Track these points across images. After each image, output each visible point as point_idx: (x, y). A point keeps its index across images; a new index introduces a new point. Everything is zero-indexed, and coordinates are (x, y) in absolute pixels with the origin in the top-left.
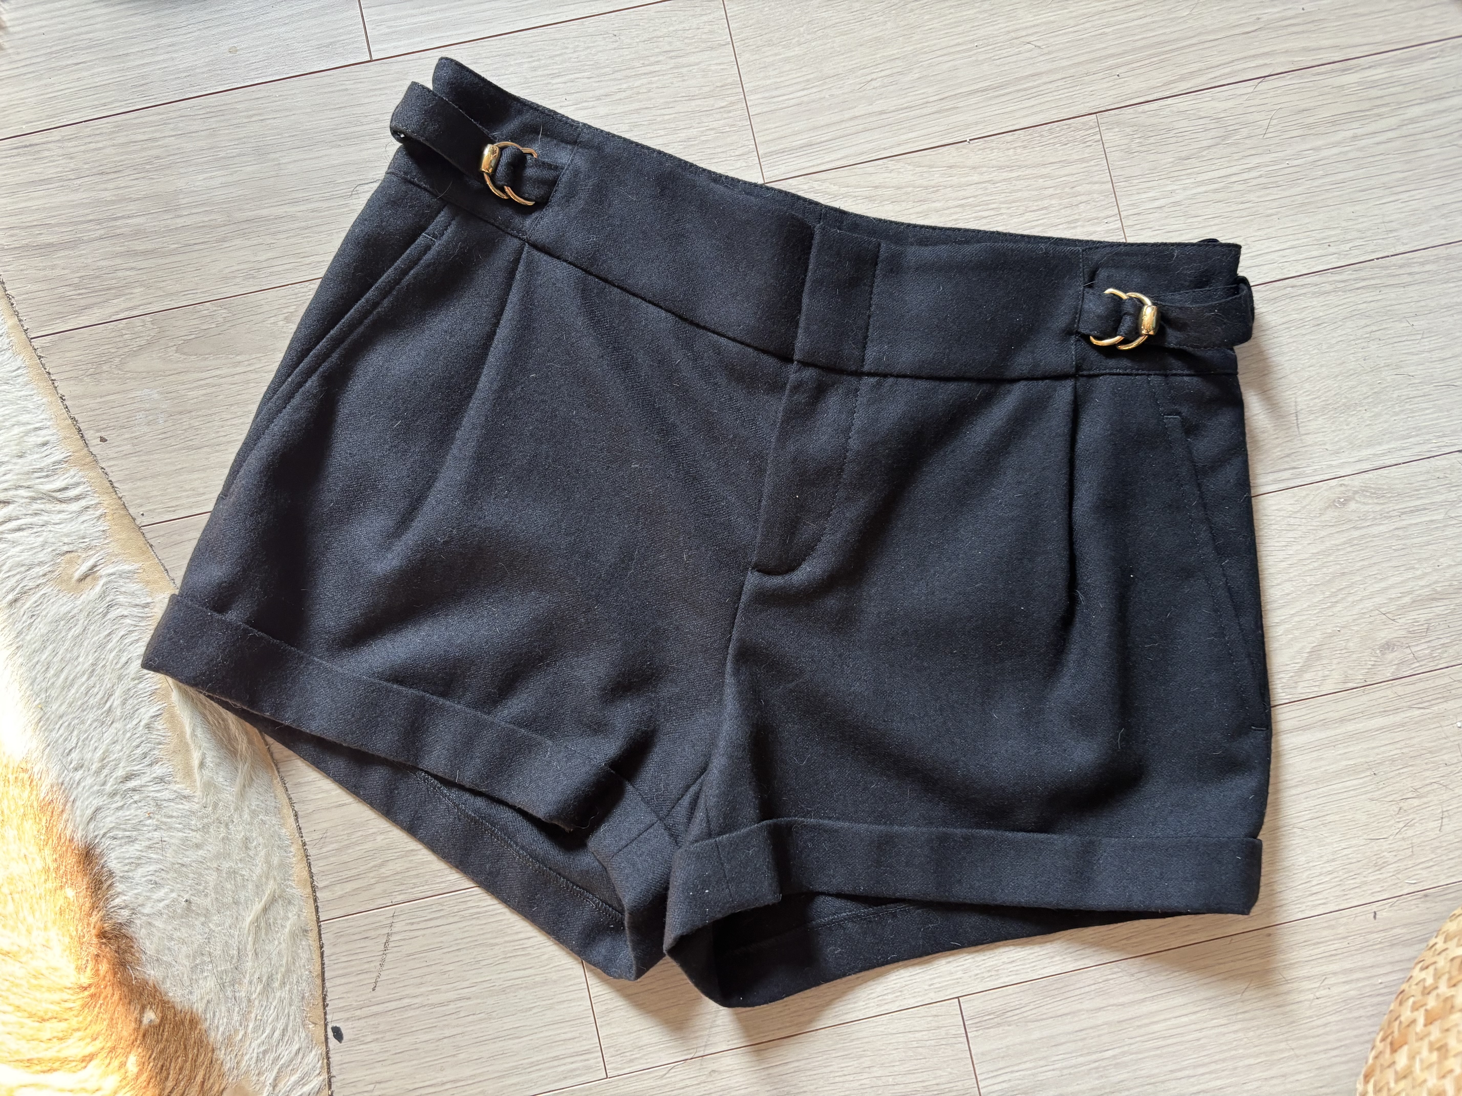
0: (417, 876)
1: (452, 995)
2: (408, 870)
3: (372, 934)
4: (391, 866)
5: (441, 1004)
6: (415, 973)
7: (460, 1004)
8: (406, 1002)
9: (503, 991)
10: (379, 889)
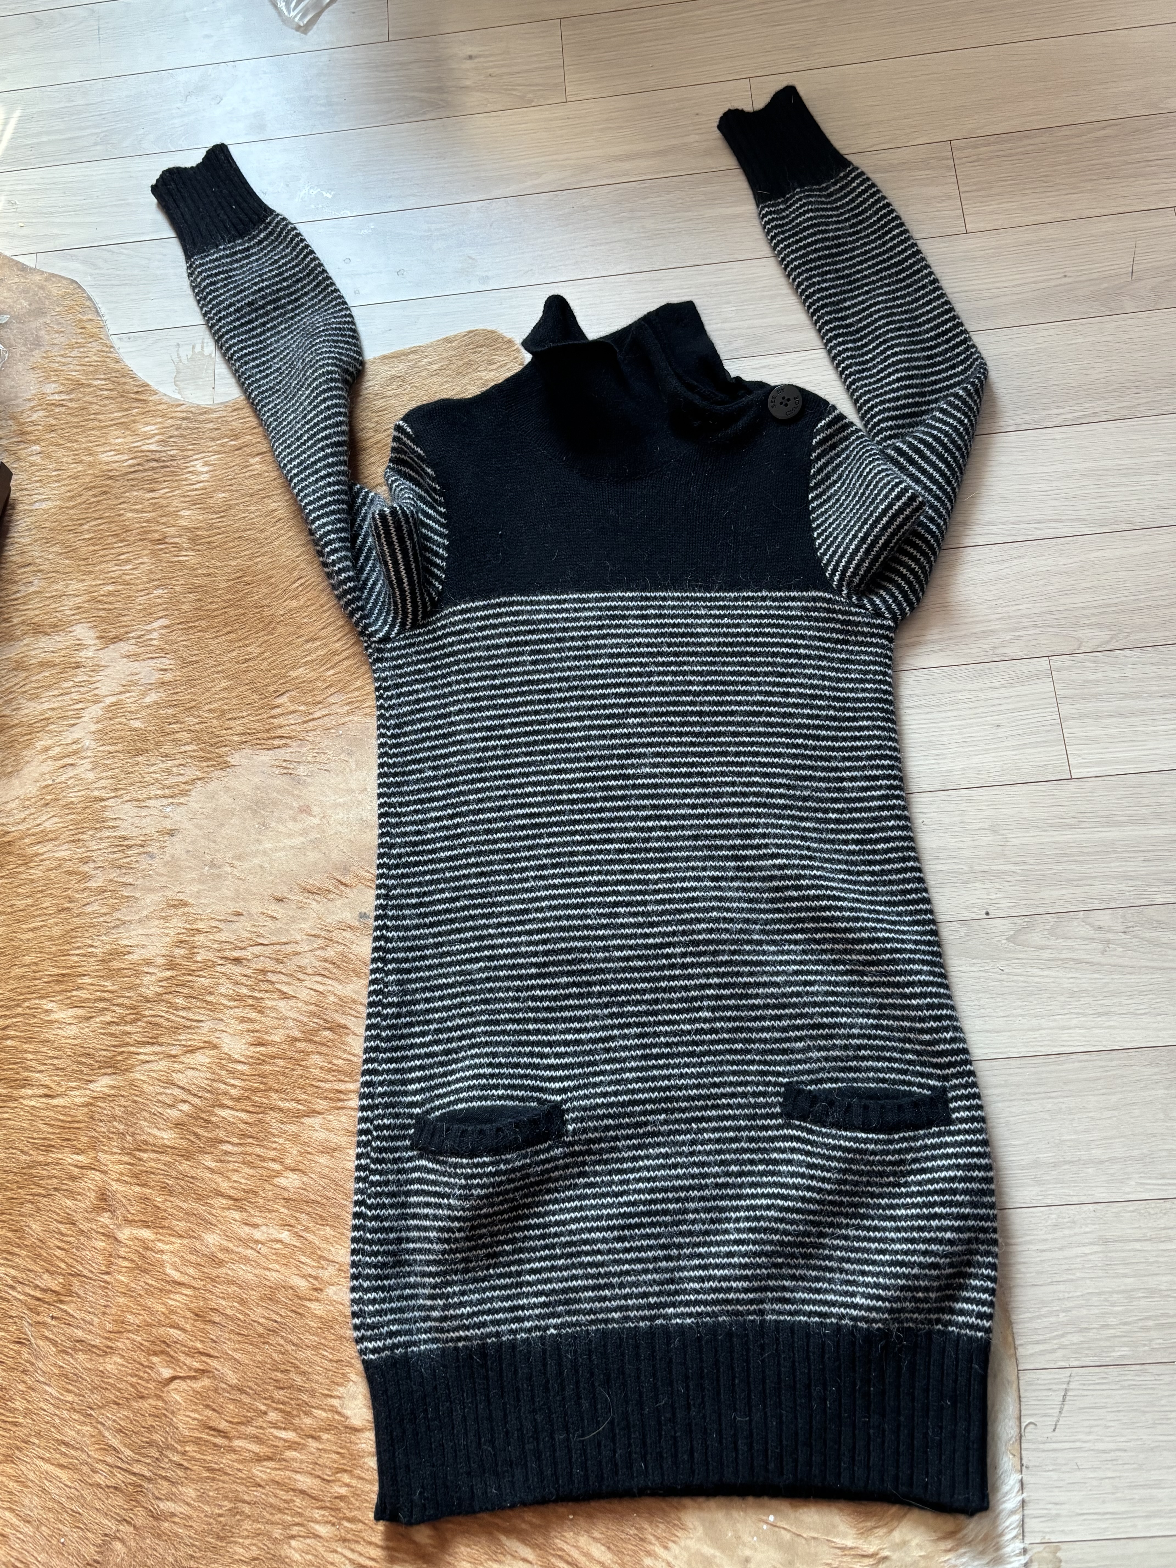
0: (1089, 1348)
1: (1112, 1446)
2: (1082, 1342)
3: (1054, 1387)
4: (1069, 1337)
5: (1104, 1452)
6: (1086, 1423)
7: (1119, 1454)
8: (1078, 1444)
9: (1152, 1449)
10: (1060, 1354)
